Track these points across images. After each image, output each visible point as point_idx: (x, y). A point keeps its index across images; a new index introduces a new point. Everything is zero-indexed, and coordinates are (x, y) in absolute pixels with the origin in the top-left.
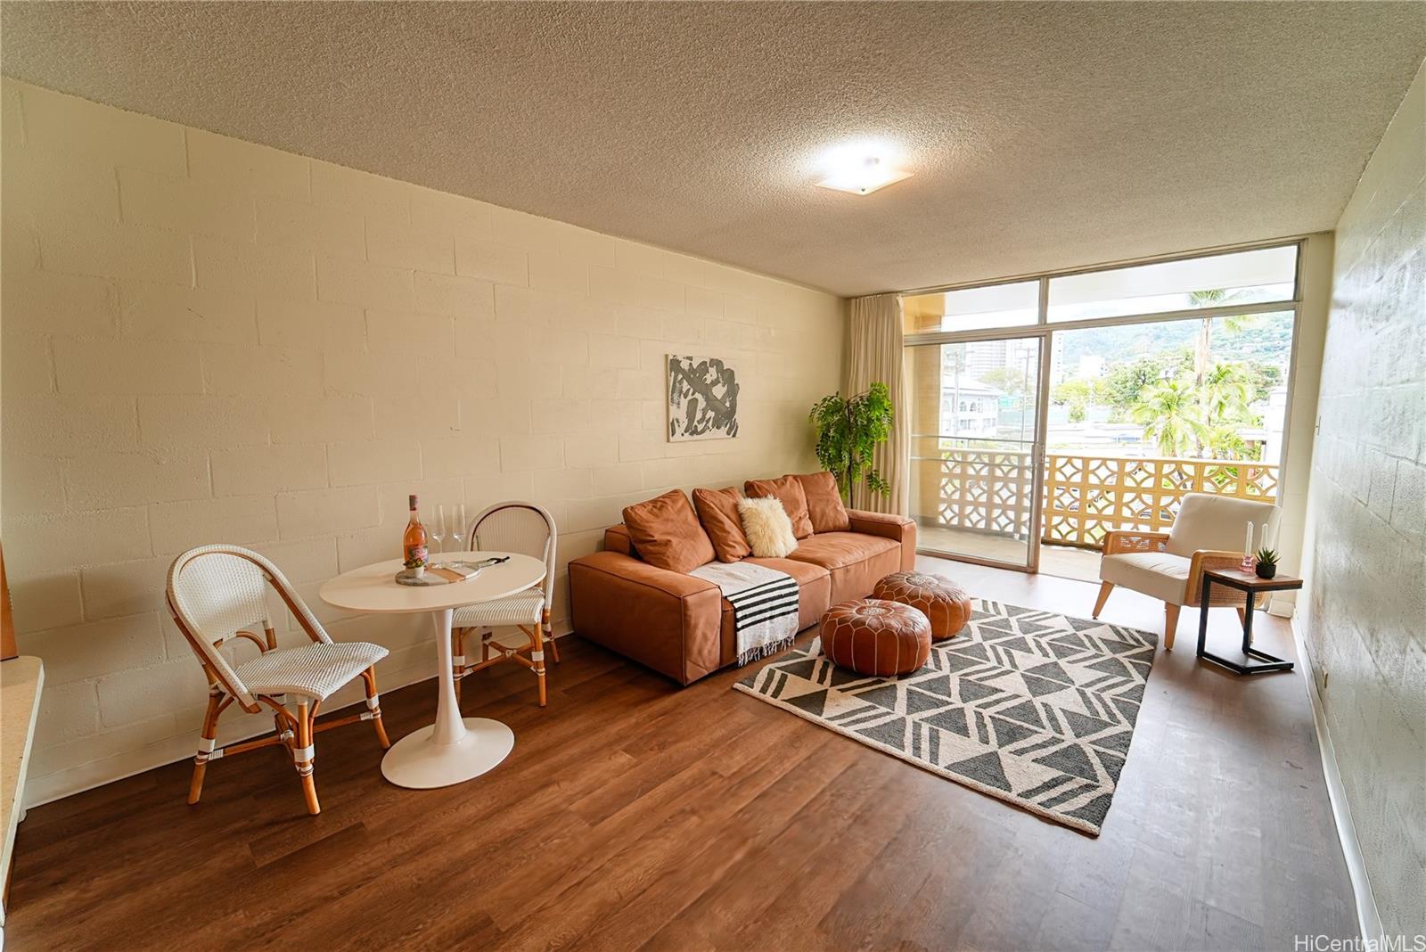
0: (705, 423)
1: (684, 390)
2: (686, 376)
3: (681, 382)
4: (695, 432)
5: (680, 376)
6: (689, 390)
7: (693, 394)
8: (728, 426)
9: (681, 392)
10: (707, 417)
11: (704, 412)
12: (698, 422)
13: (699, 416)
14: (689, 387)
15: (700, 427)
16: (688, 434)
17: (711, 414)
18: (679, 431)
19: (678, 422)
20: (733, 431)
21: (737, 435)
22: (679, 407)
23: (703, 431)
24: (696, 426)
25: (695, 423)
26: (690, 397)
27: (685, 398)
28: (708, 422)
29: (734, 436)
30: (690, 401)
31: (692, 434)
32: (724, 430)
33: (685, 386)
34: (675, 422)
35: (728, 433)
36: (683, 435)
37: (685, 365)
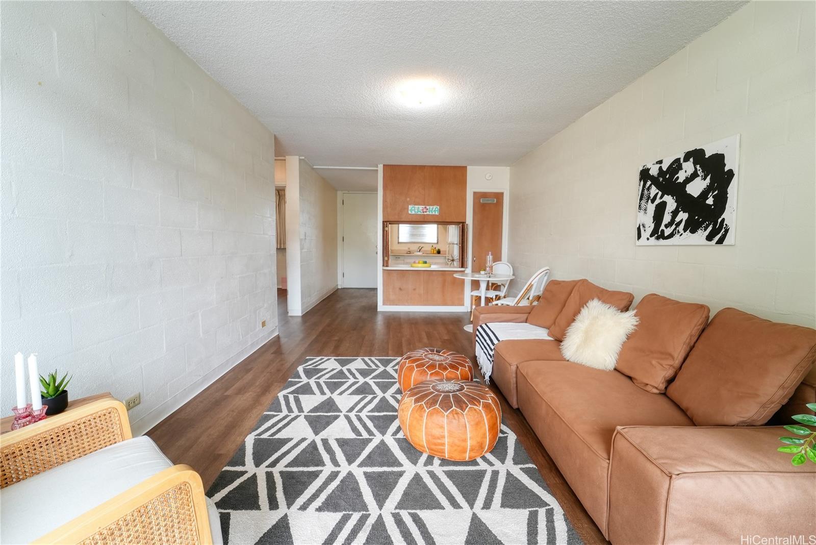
0: (674, 226)
1: (652, 196)
2: (655, 181)
3: (649, 189)
4: (662, 236)
5: (649, 183)
6: (657, 194)
7: (661, 197)
8: (710, 228)
9: (649, 197)
10: (678, 219)
11: (675, 213)
12: (666, 226)
13: (667, 218)
14: (657, 191)
15: (668, 232)
16: (654, 238)
17: (683, 216)
18: (646, 234)
19: (644, 227)
20: (718, 233)
21: (725, 242)
22: (645, 213)
23: (671, 236)
24: (663, 231)
25: (662, 227)
26: (658, 201)
27: (653, 202)
28: (678, 224)
29: (720, 241)
30: (657, 206)
31: (658, 238)
32: (702, 234)
33: (654, 190)
34: (641, 227)
35: (709, 238)
36: (648, 239)
37: (654, 171)
